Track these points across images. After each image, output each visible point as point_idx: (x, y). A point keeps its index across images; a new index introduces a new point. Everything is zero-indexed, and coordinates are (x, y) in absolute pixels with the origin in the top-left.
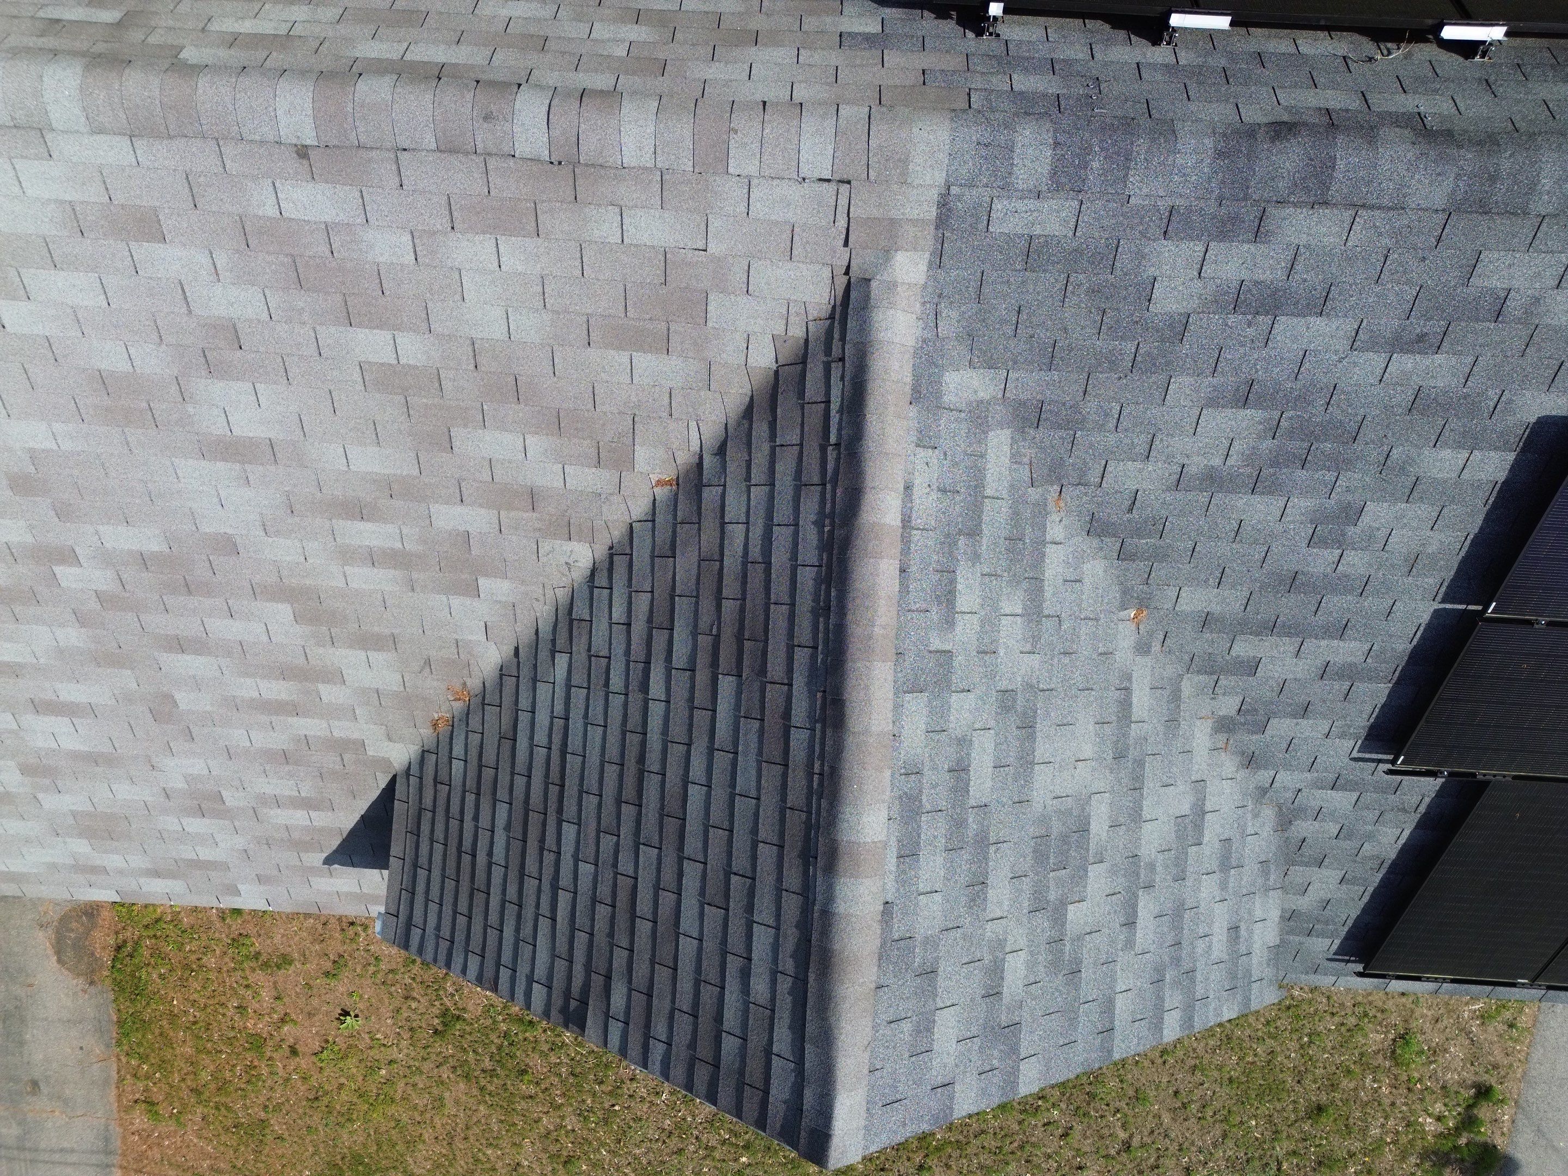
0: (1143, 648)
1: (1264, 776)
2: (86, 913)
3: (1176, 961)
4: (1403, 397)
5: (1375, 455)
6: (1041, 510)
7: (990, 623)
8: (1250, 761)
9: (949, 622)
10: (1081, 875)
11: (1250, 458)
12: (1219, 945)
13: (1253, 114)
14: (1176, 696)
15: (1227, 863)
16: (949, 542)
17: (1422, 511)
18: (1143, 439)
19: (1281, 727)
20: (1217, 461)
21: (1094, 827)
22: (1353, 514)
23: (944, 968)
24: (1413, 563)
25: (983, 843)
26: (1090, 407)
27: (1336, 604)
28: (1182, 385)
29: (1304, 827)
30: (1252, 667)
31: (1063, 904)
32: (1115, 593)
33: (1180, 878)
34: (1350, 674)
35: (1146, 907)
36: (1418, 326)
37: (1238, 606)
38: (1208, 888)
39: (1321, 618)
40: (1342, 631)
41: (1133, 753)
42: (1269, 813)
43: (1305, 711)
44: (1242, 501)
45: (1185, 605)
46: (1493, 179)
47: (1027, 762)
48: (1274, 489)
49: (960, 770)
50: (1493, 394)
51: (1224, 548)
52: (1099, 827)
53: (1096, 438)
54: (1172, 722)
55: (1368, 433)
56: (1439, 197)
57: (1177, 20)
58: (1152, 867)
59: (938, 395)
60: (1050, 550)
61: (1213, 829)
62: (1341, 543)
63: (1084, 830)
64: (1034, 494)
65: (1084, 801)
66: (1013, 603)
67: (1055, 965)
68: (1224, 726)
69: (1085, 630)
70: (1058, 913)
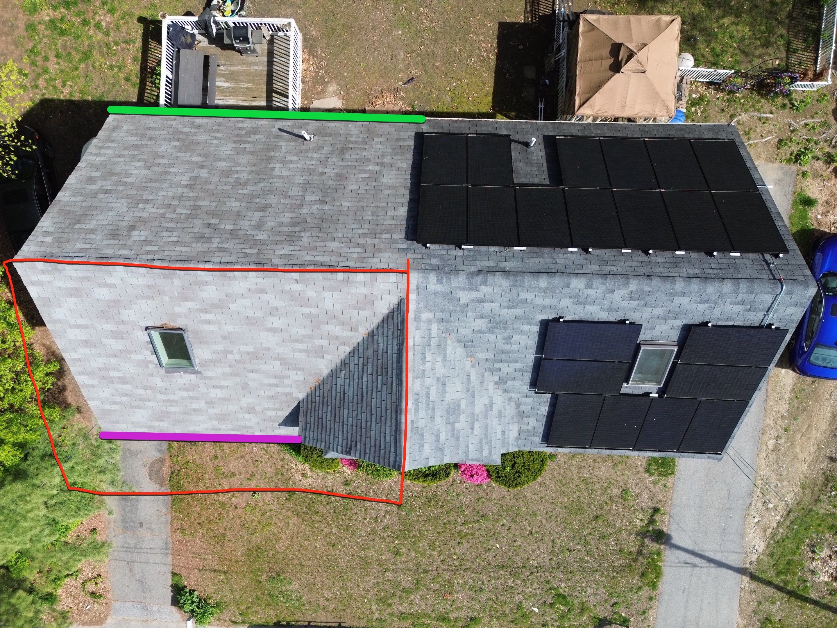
0: (473, 366)
1: (509, 395)
2: (160, 461)
3: (486, 438)
4: (513, 317)
5: (511, 326)
6: (445, 339)
7: (434, 363)
8: (506, 391)
9: (424, 363)
10: (458, 417)
11: (487, 328)
12: (499, 435)
13: (475, 269)
14: (483, 377)
15: (500, 415)
16: (424, 348)
17: (525, 337)
18: (464, 324)
19: (510, 383)
20: (480, 328)
21: (462, 406)
22: (511, 338)
23: (426, 434)
24: (527, 347)
25: (434, 409)
26: (452, 318)
27: (514, 356)
28: (469, 314)
29: (522, 408)
30: (499, 370)
31: (454, 423)
32: (465, 355)
33: (487, 418)
34: (521, 370)
35: (477, 425)
36: (512, 305)
37: (493, 357)
38: (495, 422)
39: (511, 359)
40: (517, 361)
41: (471, 390)
42: (513, 404)
43: (514, 379)
44: (487, 335)
45: (481, 357)
46: (516, 282)
47: (444, 392)
48: (493, 333)
49: (428, 394)
50: (531, 315)
51: (486, 345)
52: (463, 406)
53: (454, 324)
54: (482, 382)
55: (508, 323)
56: (508, 285)
57: (463, 247)
58: (478, 415)
59: (420, 319)
60: (448, 347)
61: (495, 408)
62: (510, 343)
63: (459, 406)
64: (443, 336)
65: (459, 401)
66: (439, 358)
67: (453, 436)
68: (497, 383)
69: (457, 363)
70: (453, 425)
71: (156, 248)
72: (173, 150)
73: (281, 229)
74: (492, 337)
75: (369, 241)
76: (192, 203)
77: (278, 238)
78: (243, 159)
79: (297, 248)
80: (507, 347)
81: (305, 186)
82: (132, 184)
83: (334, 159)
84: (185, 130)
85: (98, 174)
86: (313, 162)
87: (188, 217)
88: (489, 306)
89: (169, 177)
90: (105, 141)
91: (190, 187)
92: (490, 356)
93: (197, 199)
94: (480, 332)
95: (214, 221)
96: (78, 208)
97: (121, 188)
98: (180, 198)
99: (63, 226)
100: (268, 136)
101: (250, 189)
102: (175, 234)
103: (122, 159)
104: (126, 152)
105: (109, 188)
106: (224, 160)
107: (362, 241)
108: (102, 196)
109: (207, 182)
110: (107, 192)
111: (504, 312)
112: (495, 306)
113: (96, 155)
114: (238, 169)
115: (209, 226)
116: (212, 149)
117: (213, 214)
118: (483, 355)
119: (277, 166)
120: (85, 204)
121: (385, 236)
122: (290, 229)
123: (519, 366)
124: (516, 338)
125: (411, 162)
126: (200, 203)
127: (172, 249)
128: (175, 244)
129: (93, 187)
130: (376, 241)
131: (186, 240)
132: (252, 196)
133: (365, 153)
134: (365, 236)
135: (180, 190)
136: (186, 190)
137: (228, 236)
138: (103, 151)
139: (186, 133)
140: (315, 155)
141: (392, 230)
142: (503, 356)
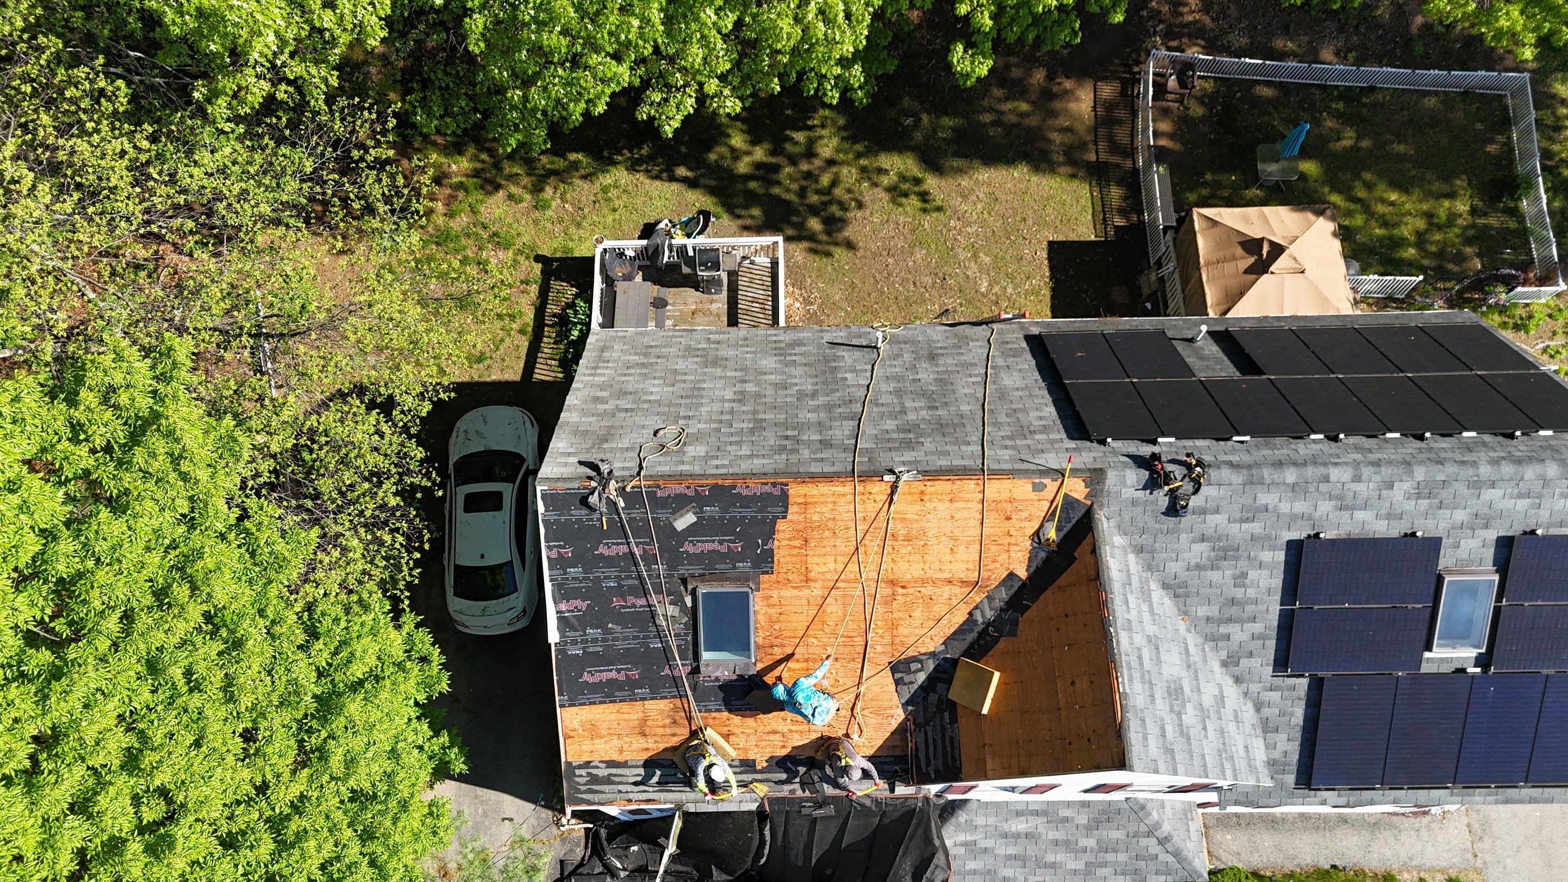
0: (1189, 630)
1: (1244, 687)
3: (1226, 750)
4: (1248, 537)
5: (1246, 554)
6: (1147, 581)
7: (1140, 613)
8: (1238, 680)
9: (1128, 610)
10: (1184, 705)
11: (1209, 559)
14: (1203, 650)
15: (1237, 718)
16: (1124, 586)
17: (1265, 572)
18: (1174, 555)
19: (1245, 662)
20: (1199, 560)
21: (1185, 689)
22: (1245, 575)
23: (1148, 721)
24: (1269, 591)
26: (1157, 545)
27: (1250, 609)
28: (1183, 536)
29: (1265, 710)
31: (1180, 713)
32: (1175, 610)
33: (1220, 719)
34: (1262, 637)
35: (1210, 725)
36: (1246, 515)
37: (1217, 613)
38: (1232, 727)
39: (1245, 616)
40: (1253, 619)
41: (1193, 667)
42: (1250, 703)
43: (1251, 655)
44: (1209, 573)
45: (1199, 614)
46: (1253, 476)
47: (1159, 661)
48: (1218, 568)
49: (1140, 657)
50: (1273, 533)
51: (1208, 591)
53: (1160, 556)
54: (1205, 659)
55: (1241, 549)
56: (1240, 481)
58: (1208, 711)
60: (1153, 593)
61: (1228, 704)
62: (1244, 585)
63: (1182, 689)
64: (1145, 574)
65: (1180, 679)
66: (1145, 608)
67: (1182, 733)
68: (1224, 664)
69: (1168, 620)
70: (1179, 715)
71: (726, 462)
72: (695, 366)
73: (887, 436)
74: (1215, 576)
75: (1018, 442)
76: (750, 417)
77: (889, 445)
78: (799, 371)
79: (922, 454)
80: (1239, 593)
81: (899, 393)
82: (655, 401)
83: (924, 365)
84: (700, 346)
85: (605, 394)
86: (897, 370)
87: (752, 431)
89: (704, 393)
90: (597, 362)
91: (740, 401)
92: (1213, 611)
93: (754, 412)
94: (1198, 567)
95: (789, 433)
96: (597, 428)
97: (646, 406)
98: (732, 412)
99: (584, 446)
100: (820, 347)
101: (821, 400)
102: (744, 447)
103: (630, 378)
104: (633, 371)
105: (628, 406)
106: (771, 373)
107: (1008, 443)
108: (623, 414)
109: (758, 396)
110: (626, 410)
112: (1221, 519)
113: (591, 375)
114: (795, 381)
115: (787, 438)
116: (748, 363)
117: (786, 425)
118: (1203, 611)
119: (848, 375)
120: (603, 424)
121: (1038, 437)
122: (901, 436)
123: (1258, 627)
124: (1253, 574)
125: (1034, 362)
126: (761, 416)
127: (749, 461)
128: (751, 457)
129: (606, 407)
130: (1028, 442)
131: (763, 452)
132: (829, 407)
133: (963, 358)
134: (1011, 438)
135: (726, 405)
136: (734, 405)
137: (818, 445)
138: (599, 371)
139: (703, 349)
140: (895, 363)
141: (1045, 429)
142: (1234, 611)
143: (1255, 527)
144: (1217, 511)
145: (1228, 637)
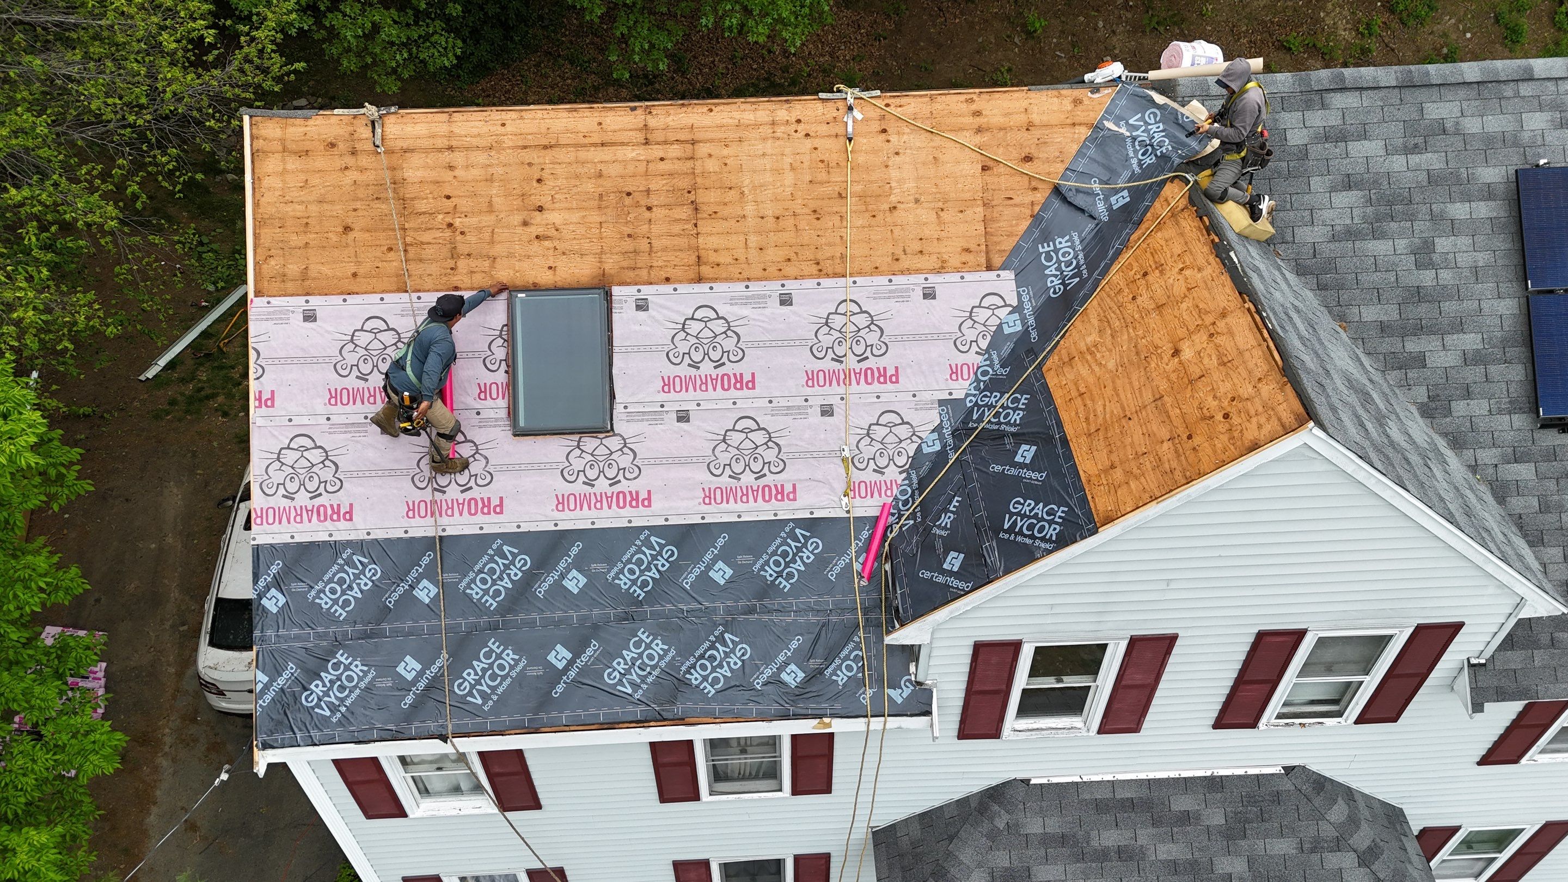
74: (1380, 247)
80: (1427, 278)
88: (1358, 149)
92: (1389, 313)
94: (1351, 234)
111: (1398, 163)
112: (1372, 147)
118: (1371, 313)
123: (1470, 341)
124: (1443, 244)
142: (1423, 310)
143: (1431, 160)
144: (1364, 135)
145: (1420, 361)
